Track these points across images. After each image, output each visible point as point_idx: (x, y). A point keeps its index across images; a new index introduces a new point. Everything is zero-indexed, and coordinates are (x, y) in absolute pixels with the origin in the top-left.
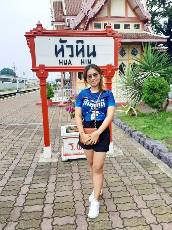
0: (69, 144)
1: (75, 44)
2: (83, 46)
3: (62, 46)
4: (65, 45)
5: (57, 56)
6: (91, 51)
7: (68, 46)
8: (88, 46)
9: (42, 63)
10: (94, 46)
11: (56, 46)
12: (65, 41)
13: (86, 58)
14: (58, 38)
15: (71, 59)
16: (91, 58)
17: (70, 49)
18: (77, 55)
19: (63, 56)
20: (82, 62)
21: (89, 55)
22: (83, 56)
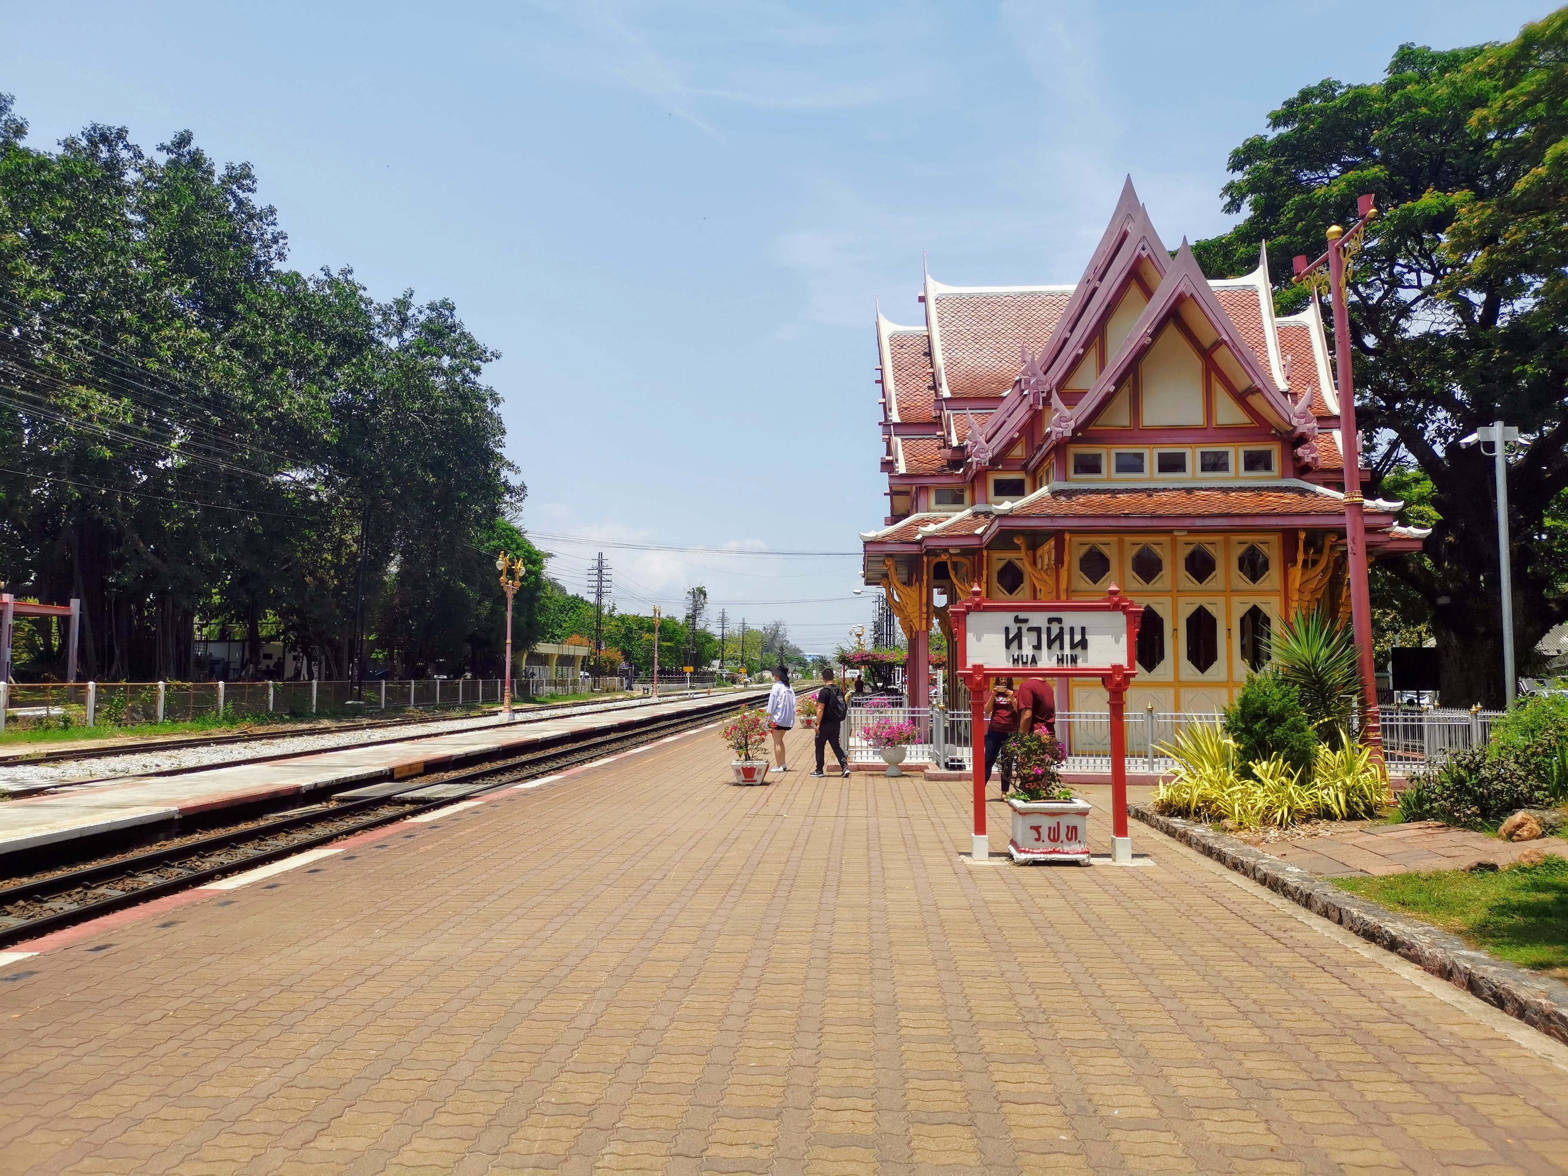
0: (1032, 828)
1: (1044, 625)
2: (1061, 629)
3: (1020, 629)
4: (1025, 627)
5: (1008, 646)
6: (1077, 638)
7: (1030, 629)
8: (1072, 630)
9: (978, 662)
10: (1083, 630)
11: (1007, 630)
12: (1026, 621)
13: (1067, 651)
14: (1012, 615)
15: (1036, 653)
16: (1078, 651)
17: (1034, 635)
18: (1049, 647)
19: (1020, 647)
20: (1060, 660)
21: (1073, 646)
22: (1062, 647)
